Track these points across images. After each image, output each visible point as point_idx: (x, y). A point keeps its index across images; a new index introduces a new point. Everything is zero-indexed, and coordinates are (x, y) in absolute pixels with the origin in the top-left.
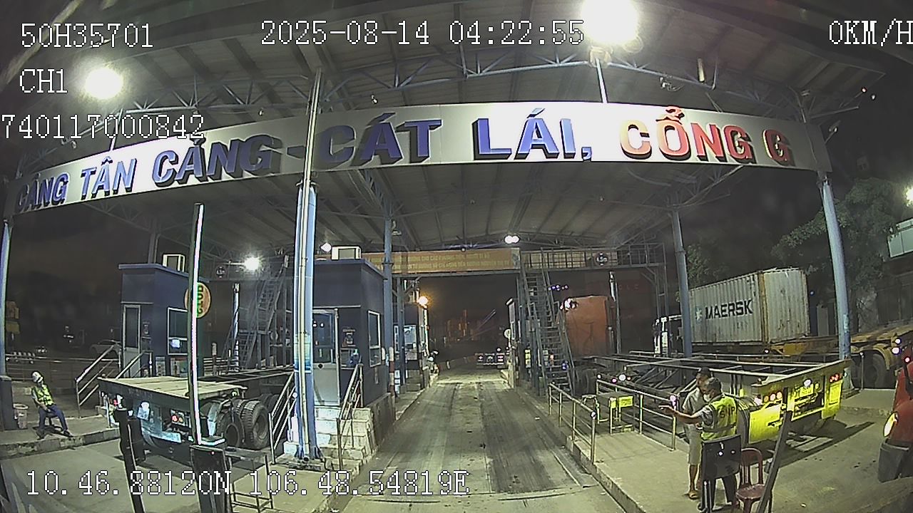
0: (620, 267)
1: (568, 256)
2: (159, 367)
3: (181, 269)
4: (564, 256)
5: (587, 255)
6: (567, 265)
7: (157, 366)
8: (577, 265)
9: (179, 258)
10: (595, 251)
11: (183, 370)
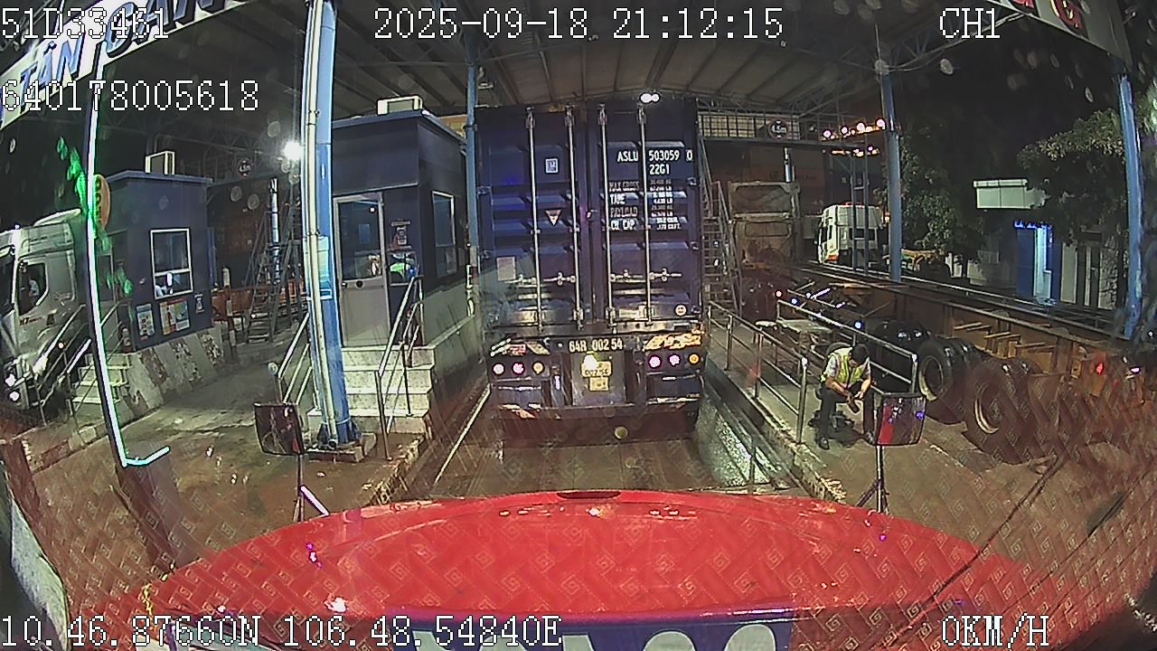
0: (803, 142)
1: (730, 121)
2: (144, 321)
3: (170, 171)
4: (726, 120)
5: (757, 121)
6: (729, 133)
7: (140, 321)
8: (743, 134)
9: (166, 157)
10: (770, 119)
11: (180, 317)
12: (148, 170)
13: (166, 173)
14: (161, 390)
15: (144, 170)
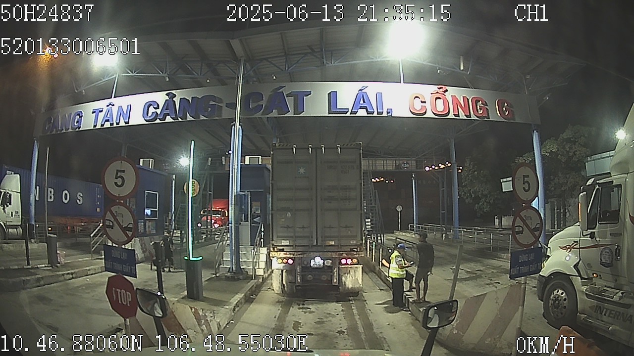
0: (417, 170)
1: (385, 162)
4: (382, 162)
5: (396, 162)
6: (384, 168)
7: (139, 226)
8: (390, 168)
9: (151, 162)
10: (402, 160)
11: (153, 228)
12: (141, 164)
13: (150, 167)
14: (144, 255)
15: (139, 164)
